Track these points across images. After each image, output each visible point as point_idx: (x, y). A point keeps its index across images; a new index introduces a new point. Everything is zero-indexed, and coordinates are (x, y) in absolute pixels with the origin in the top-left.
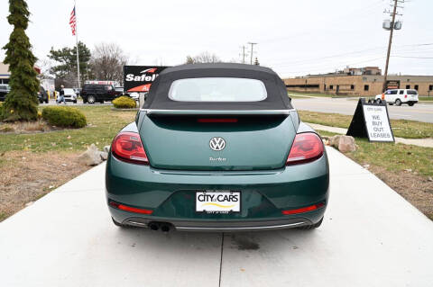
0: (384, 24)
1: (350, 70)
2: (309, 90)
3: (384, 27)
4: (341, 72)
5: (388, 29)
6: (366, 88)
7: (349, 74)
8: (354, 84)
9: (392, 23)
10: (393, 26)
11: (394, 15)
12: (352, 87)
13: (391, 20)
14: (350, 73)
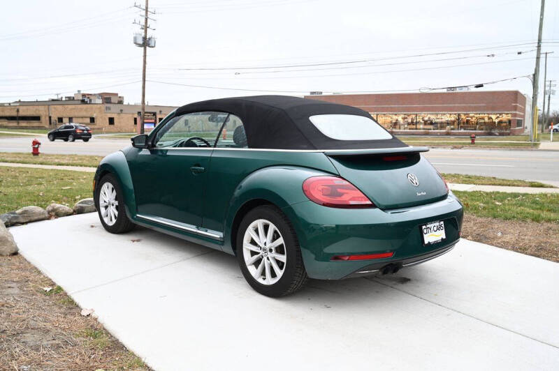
0: (135, 38)
1: (84, 95)
2: (23, 124)
3: (136, 43)
4: (70, 99)
5: (140, 46)
6: (111, 121)
7: (83, 102)
8: (94, 116)
9: (145, 38)
10: (146, 43)
11: (146, 28)
12: (92, 120)
13: (143, 34)
14: (85, 100)
